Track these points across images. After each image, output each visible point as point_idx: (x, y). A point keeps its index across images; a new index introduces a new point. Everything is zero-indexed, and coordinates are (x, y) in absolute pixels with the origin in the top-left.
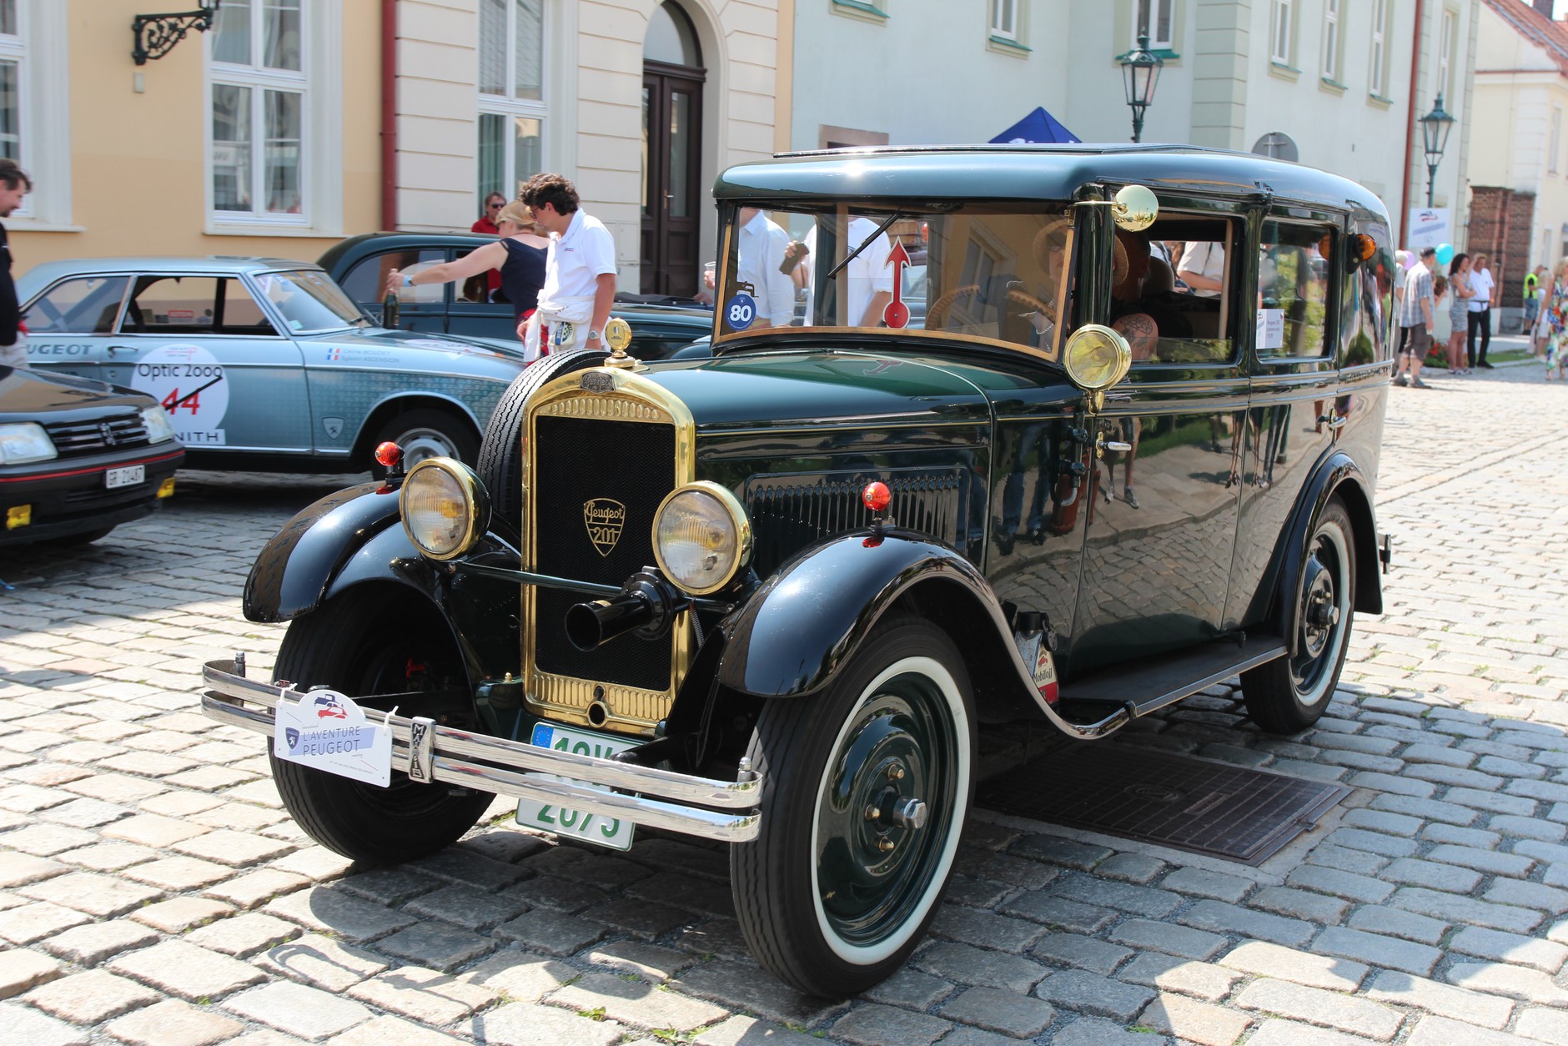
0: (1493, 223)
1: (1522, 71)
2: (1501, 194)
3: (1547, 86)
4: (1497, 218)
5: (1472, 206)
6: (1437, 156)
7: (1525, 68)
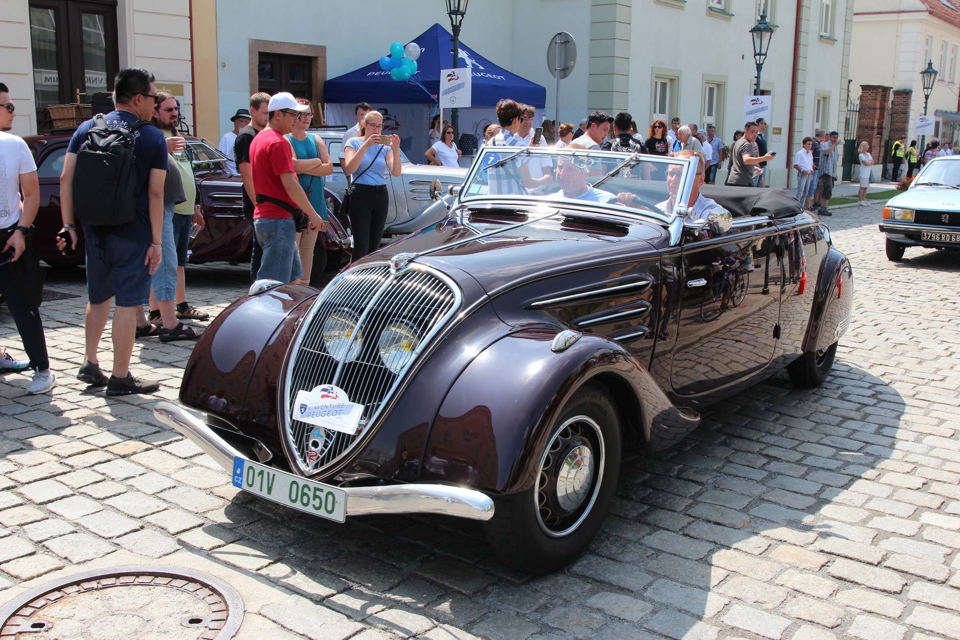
0: (875, 109)
1: (904, 12)
2: (880, 90)
3: (920, 21)
4: (878, 105)
5: (861, 98)
7: (906, 10)
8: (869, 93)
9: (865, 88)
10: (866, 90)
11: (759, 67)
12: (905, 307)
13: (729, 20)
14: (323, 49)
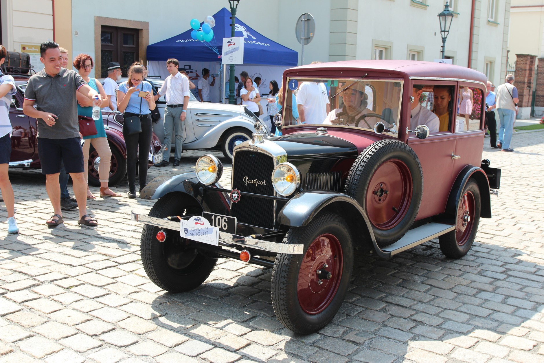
0: (525, 70)
2: (529, 57)
4: (528, 68)
5: (517, 63)
6: (446, 33)
8: (522, 59)
9: (518, 56)
10: (520, 57)
11: (444, 40)
12: (536, 204)
13: (426, 9)
14: (147, 24)
